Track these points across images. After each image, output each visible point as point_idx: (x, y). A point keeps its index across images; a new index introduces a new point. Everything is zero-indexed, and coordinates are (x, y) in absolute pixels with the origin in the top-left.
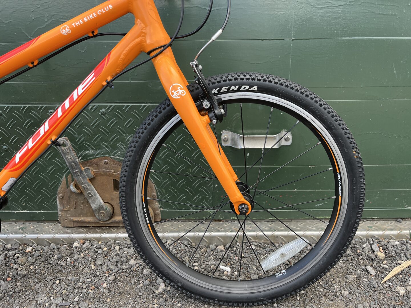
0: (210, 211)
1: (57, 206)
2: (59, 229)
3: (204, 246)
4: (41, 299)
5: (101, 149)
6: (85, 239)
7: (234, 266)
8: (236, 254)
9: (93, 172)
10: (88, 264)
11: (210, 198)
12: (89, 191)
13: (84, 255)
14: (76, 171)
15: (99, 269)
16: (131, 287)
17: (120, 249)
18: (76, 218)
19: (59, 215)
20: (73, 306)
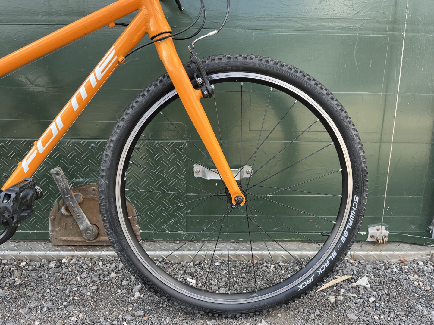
0: (184, 233)
1: (49, 226)
2: (50, 247)
3: (176, 263)
5: (89, 178)
6: (73, 256)
7: (199, 279)
8: (203, 269)
9: (82, 197)
10: (75, 277)
11: (184, 222)
12: (78, 214)
13: (71, 269)
14: (67, 196)
15: (84, 280)
16: (111, 295)
17: (103, 264)
18: (65, 237)
19: (50, 235)
20: (61, 309)
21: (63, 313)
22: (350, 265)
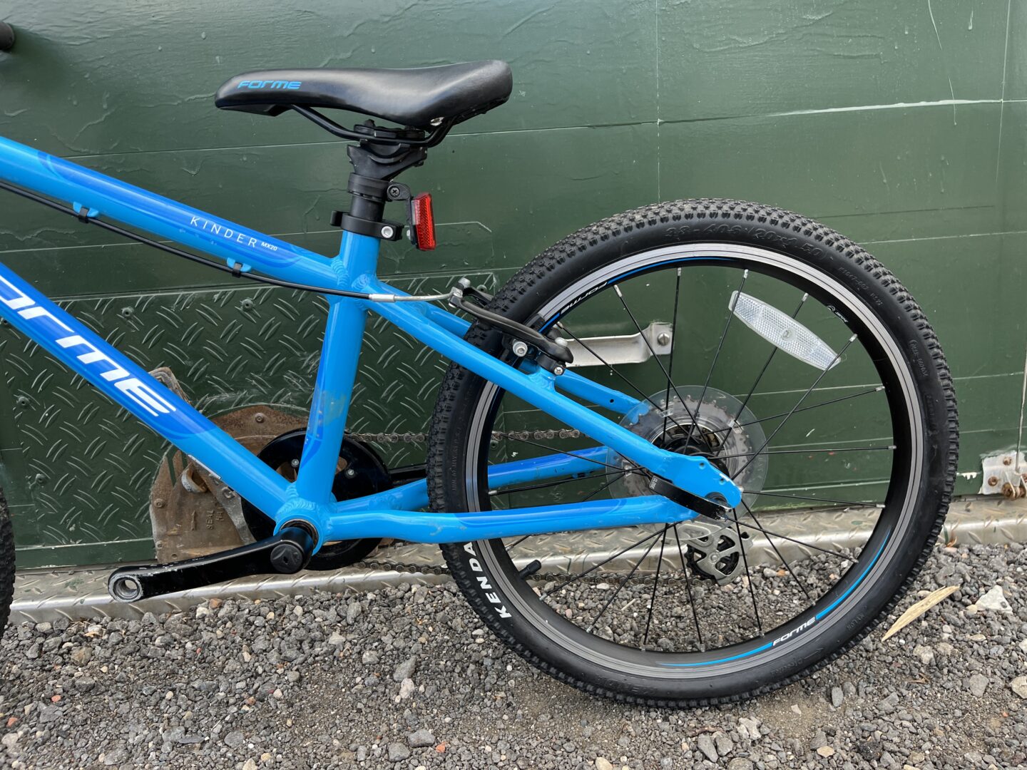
1: (151, 526)
4: (137, 733)
5: (246, 389)
6: (223, 598)
10: (235, 651)
13: (222, 631)
15: (260, 659)
16: (337, 693)
17: (305, 613)
18: (196, 551)
19: (156, 546)
20: (211, 742)
21: (219, 753)
22: (949, 561)
